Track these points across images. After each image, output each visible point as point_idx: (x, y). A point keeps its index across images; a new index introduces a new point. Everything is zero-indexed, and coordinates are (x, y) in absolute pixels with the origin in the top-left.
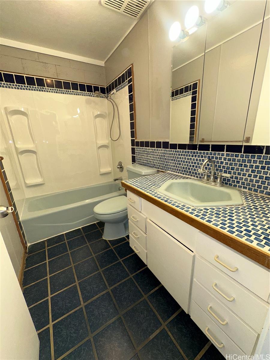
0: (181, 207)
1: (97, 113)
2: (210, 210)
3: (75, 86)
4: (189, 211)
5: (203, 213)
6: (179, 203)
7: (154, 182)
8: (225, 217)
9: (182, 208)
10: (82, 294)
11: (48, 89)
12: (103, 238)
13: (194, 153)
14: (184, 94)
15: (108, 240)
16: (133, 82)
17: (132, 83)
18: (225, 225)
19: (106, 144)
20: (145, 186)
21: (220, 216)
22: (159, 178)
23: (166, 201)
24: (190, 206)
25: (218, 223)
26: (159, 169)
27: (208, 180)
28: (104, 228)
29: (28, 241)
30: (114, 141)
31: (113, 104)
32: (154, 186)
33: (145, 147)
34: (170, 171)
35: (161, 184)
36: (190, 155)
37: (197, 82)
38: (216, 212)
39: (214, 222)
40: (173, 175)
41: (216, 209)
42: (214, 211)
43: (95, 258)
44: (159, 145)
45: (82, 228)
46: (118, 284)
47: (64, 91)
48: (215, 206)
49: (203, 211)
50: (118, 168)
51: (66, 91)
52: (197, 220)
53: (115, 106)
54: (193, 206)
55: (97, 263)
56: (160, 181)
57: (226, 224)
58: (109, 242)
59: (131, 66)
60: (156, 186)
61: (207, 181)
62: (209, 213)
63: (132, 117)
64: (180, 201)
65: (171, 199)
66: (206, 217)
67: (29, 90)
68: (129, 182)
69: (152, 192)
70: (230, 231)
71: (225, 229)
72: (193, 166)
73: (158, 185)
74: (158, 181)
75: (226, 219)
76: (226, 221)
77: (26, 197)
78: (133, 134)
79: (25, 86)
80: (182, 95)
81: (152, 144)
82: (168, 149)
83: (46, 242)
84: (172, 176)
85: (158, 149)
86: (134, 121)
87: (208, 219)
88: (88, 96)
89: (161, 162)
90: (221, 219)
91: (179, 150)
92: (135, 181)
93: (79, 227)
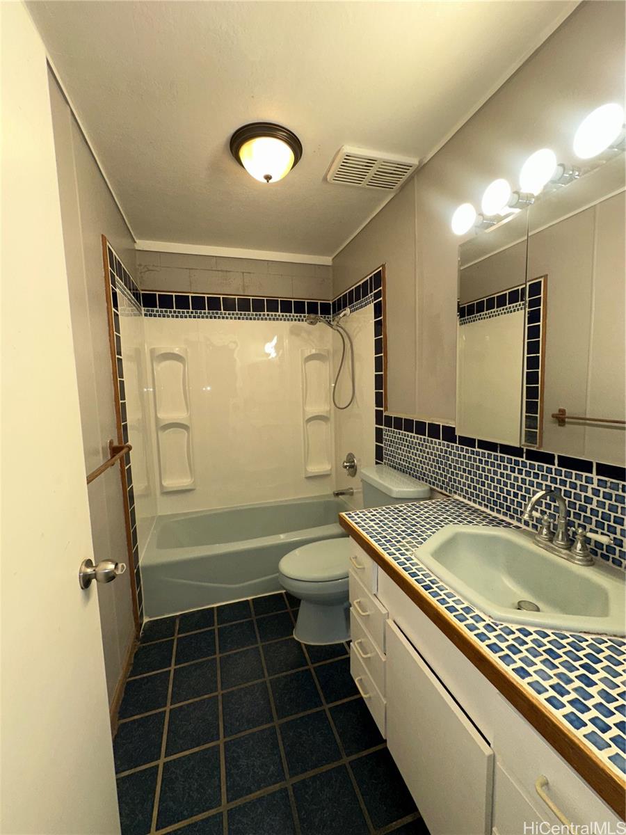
0: (461, 612)
1: (310, 352)
2: (535, 636)
3: (273, 305)
4: (478, 629)
5: (511, 642)
6: (459, 600)
7: (414, 525)
8: (572, 668)
9: (461, 617)
10: (228, 774)
11: (225, 314)
12: (294, 636)
13: (517, 463)
14: (508, 306)
15: (305, 645)
16: (384, 298)
17: (381, 299)
18: (562, 695)
19: (323, 414)
20: (389, 534)
21: (556, 662)
22: (427, 515)
23: (427, 588)
24: (484, 613)
25: (546, 684)
26: (434, 485)
27: (551, 540)
28: (298, 610)
29: (146, 612)
30: (339, 408)
31: (342, 336)
32: (409, 539)
33: (405, 430)
34: (460, 495)
35: (429, 533)
36: (505, 468)
37: (540, 282)
38: (549, 646)
39: (536, 677)
40: (464, 509)
41: (553, 637)
42: (545, 641)
43: (269, 685)
44: (434, 431)
45: (253, 599)
46: (311, 773)
47: (252, 315)
48: (551, 628)
49: (513, 636)
50: (345, 467)
51: (256, 315)
52: (491, 660)
53: (346, 338)
54: (490, 616)
55: (272, 699)
56: (428, 523)
57: (569, 693)
58: (305, 650)
59: (381, 268)
60: (414, 538)
61: (549, 543)
62: (531, 645)
63: (379, 364)
64: (461, 595)
65: (441, 584)
66: (515, 657)
67: (195, 317)
68: (356, 517)
69: (401, 554)
70: (573, 718)
71: (558, 706)
72: (516, 495)
73: (419, 536)
74: (423, 523)
75: (572, 675)
76: (570, 681)
77: (160, 514)
78: (380, 400)
79: (188, 312)
80: (503, 309)
81: (420, 428)
82: (455, 445)
83: (178, 622)
84: (461, 511)
85: (432, 441)
86: (382, 373)
87: (520, 664)
88: (295, 320)
89: (439, 472)
90: (556, 671)
91: (481, 450)
92: (369, 515)
93: (247, 596)
